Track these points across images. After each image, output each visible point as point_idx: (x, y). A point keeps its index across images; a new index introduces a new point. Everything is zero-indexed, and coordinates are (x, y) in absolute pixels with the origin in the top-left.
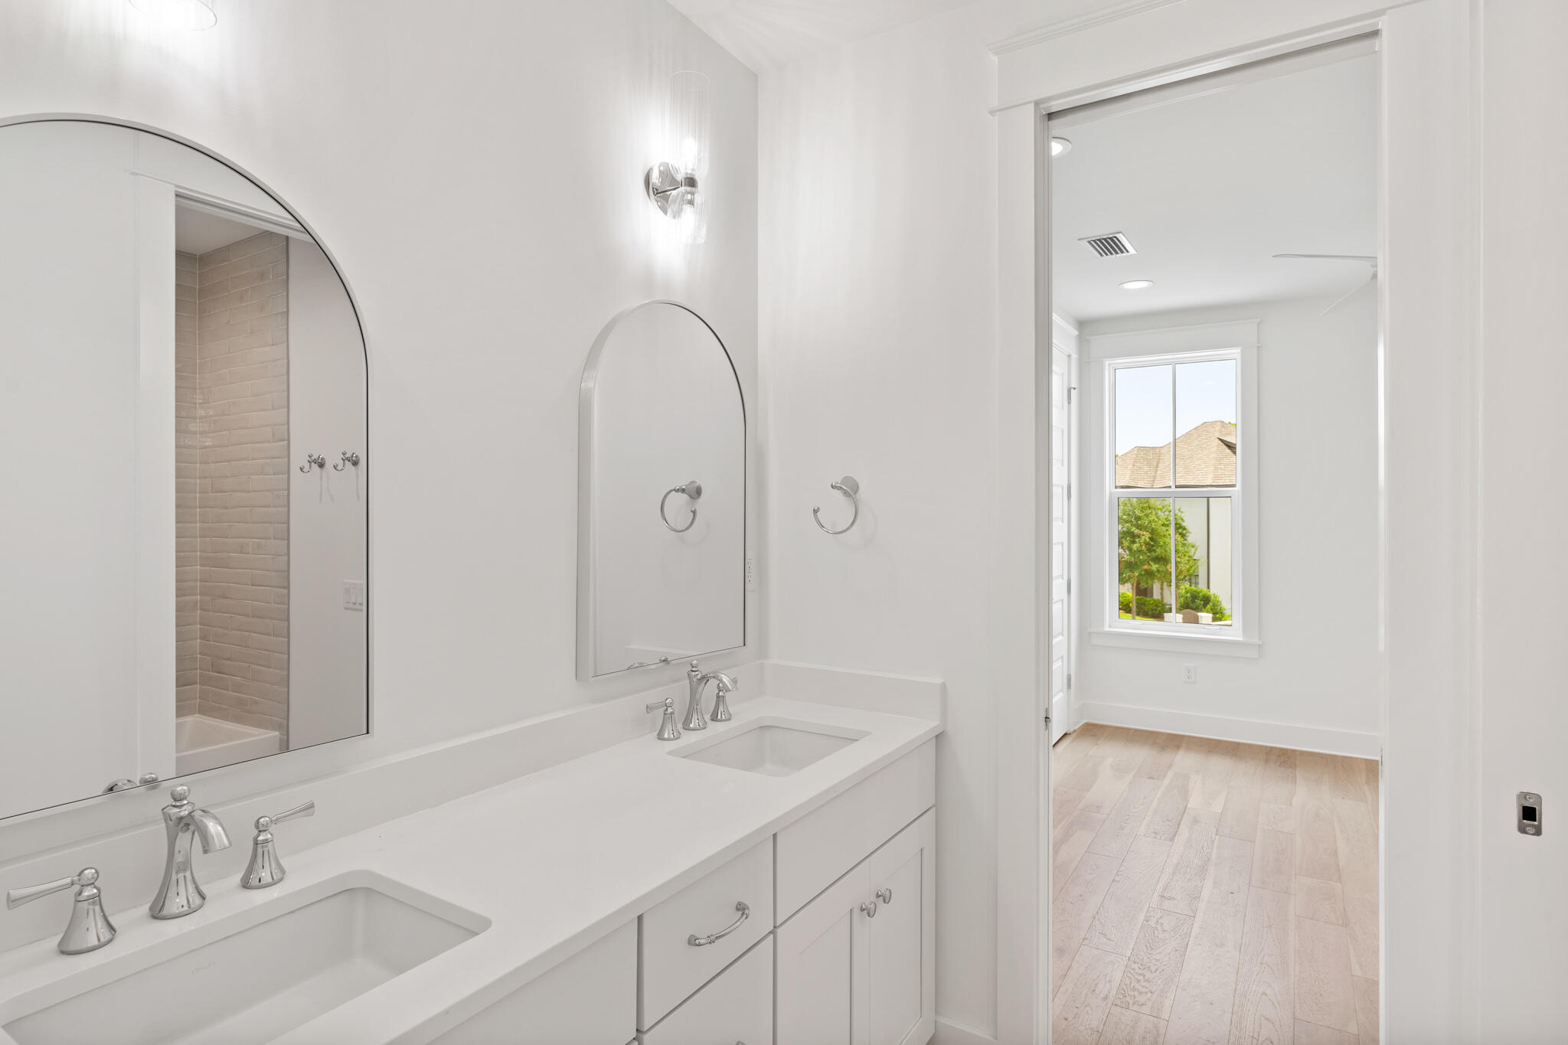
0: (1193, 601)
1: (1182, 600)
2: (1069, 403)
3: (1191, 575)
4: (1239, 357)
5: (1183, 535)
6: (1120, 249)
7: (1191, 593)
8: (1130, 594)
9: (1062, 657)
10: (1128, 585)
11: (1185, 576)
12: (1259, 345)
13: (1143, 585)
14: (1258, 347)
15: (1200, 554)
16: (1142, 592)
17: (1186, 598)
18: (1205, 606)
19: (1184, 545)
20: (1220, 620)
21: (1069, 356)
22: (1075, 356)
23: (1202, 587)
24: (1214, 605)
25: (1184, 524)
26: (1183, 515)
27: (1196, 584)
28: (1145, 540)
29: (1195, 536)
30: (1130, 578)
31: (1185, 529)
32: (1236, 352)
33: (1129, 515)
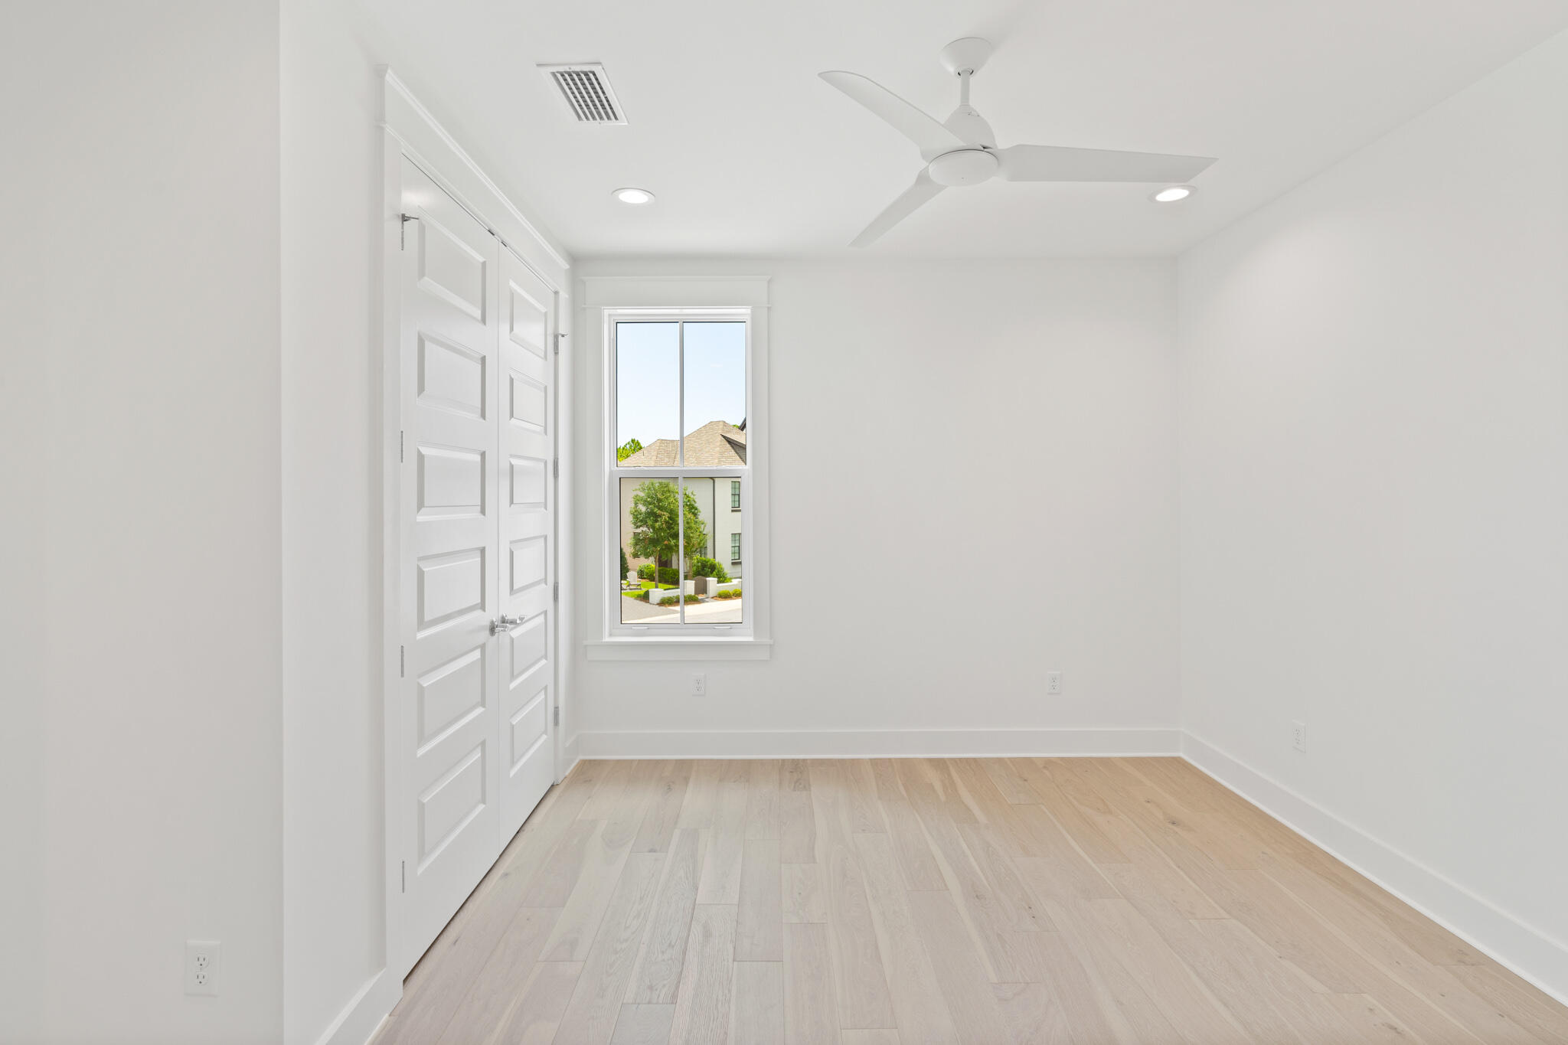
0: (703, 569)
1: (695, 568)
2: (556, 353)
3: (701, 548)
4: (748, 319)
5: (695, 515)
6: (607, 113)
7: (702, 563)
8: (654, 566)
9: (546, 688)
10: (652, 559)
11: (697, 549)
12: (770, 306)
13: (664, 558)
14: (768, 308)
15: (708, 530)
16: (664, 563)
17: (698, 566)
18: (712, 573)
19: (696, 522)
20: (723, 582)
21: (556, 293)
22: (564, 296)
23: (710, 556)
24: (718, 571)
25: (696, 505)
26: (695, 497)
27: (705, 554)
28: (665, 519)
29: (704, 515)
30: (653, 551)
31: (696, 509)
32: (744, 312)
33: (652, 498)
